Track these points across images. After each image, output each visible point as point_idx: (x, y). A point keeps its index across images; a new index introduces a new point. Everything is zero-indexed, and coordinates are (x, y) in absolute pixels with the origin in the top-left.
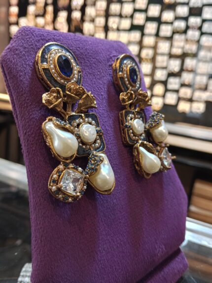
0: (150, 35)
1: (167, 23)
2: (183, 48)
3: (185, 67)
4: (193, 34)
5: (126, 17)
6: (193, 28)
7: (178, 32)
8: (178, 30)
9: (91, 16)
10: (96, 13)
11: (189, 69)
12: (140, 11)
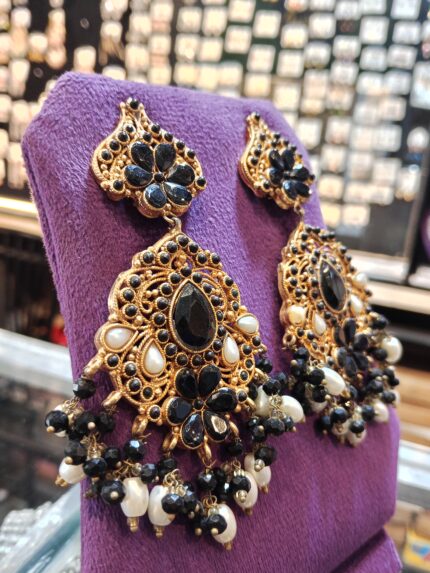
0: (259, 73)
1: (292, 49)
2: (324, 99)
3: (327, 138)
4: (344, 72)
5: (212, 36)
6: (344, 60)
7: (314, 68)
8: (315, 63)
9: (141, 34)
10: (153, 28)
11: (337, 141)
12: (240, 24)
